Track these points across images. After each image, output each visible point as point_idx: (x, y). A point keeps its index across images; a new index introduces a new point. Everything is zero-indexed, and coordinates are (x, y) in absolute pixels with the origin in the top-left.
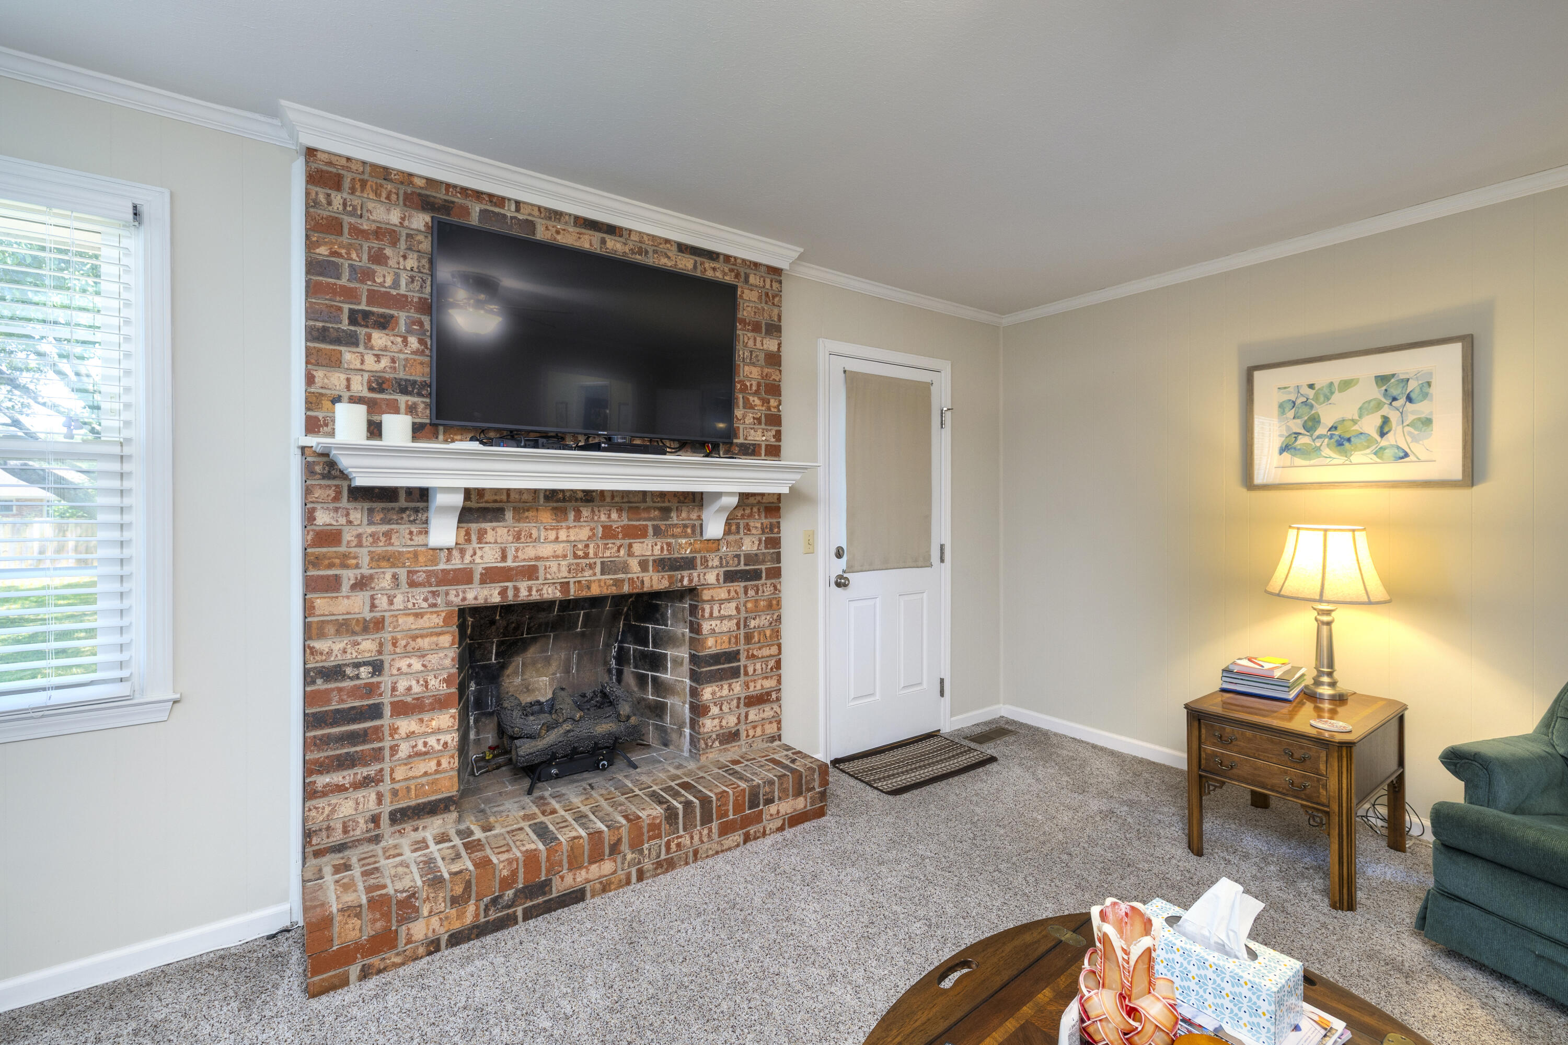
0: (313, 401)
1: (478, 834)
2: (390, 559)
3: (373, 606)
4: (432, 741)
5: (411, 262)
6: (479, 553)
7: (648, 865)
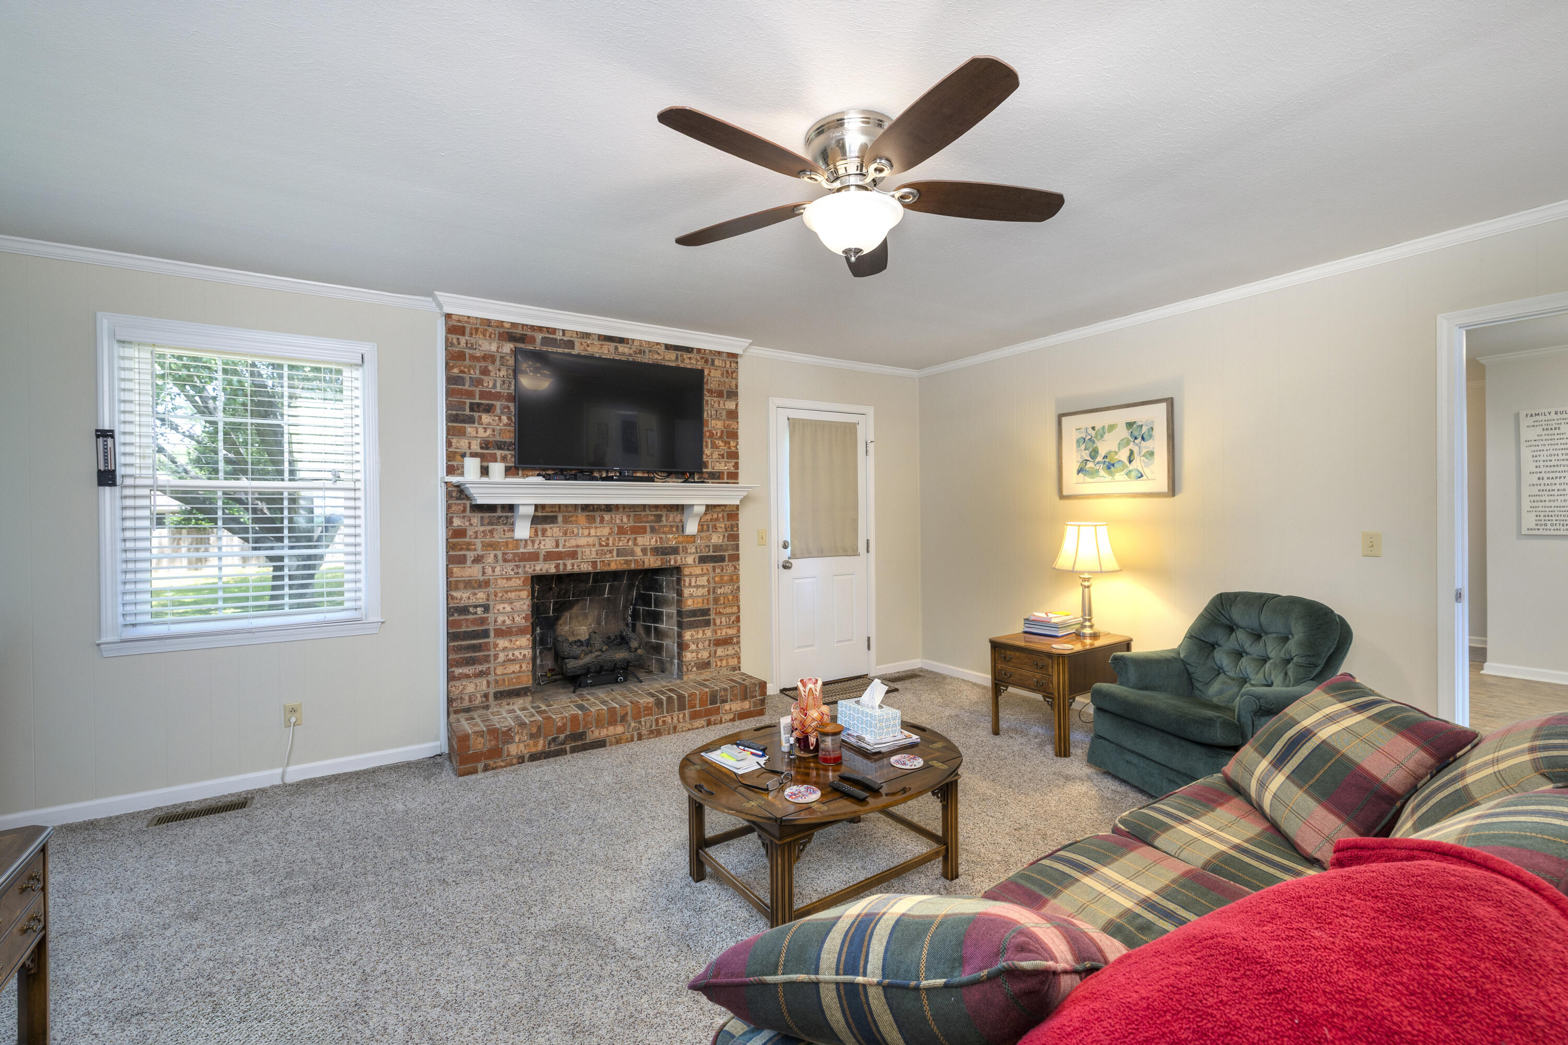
0: (450, 456)
1: (544, 708)
2: (492, 546)
3: (484, 573)
4: (517, 653)
5: (503, 373)
6: (543, 543)
7: (644, 732)
